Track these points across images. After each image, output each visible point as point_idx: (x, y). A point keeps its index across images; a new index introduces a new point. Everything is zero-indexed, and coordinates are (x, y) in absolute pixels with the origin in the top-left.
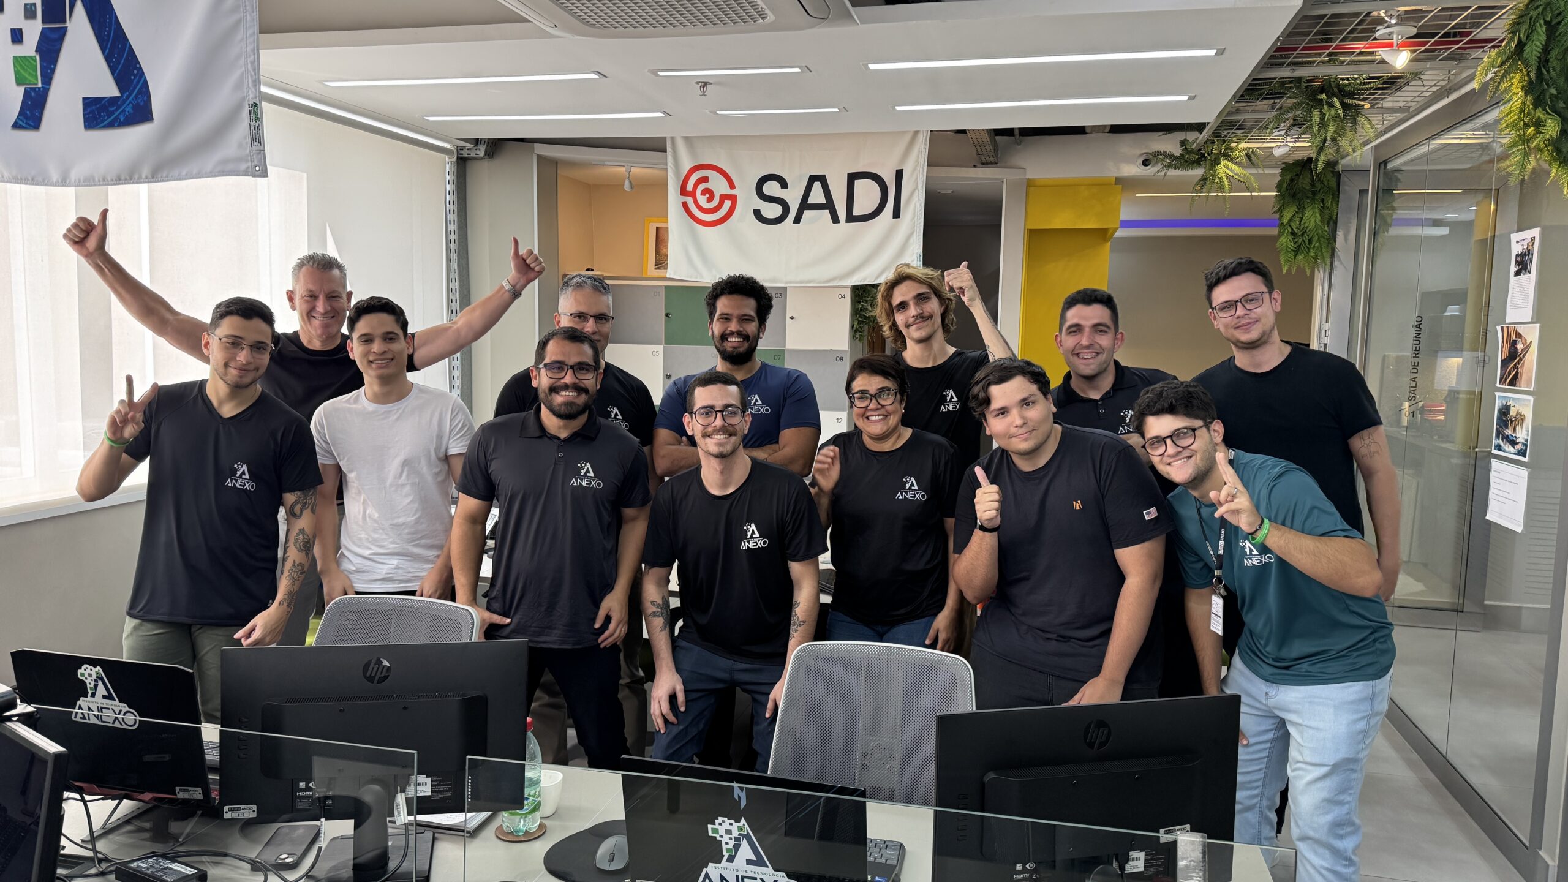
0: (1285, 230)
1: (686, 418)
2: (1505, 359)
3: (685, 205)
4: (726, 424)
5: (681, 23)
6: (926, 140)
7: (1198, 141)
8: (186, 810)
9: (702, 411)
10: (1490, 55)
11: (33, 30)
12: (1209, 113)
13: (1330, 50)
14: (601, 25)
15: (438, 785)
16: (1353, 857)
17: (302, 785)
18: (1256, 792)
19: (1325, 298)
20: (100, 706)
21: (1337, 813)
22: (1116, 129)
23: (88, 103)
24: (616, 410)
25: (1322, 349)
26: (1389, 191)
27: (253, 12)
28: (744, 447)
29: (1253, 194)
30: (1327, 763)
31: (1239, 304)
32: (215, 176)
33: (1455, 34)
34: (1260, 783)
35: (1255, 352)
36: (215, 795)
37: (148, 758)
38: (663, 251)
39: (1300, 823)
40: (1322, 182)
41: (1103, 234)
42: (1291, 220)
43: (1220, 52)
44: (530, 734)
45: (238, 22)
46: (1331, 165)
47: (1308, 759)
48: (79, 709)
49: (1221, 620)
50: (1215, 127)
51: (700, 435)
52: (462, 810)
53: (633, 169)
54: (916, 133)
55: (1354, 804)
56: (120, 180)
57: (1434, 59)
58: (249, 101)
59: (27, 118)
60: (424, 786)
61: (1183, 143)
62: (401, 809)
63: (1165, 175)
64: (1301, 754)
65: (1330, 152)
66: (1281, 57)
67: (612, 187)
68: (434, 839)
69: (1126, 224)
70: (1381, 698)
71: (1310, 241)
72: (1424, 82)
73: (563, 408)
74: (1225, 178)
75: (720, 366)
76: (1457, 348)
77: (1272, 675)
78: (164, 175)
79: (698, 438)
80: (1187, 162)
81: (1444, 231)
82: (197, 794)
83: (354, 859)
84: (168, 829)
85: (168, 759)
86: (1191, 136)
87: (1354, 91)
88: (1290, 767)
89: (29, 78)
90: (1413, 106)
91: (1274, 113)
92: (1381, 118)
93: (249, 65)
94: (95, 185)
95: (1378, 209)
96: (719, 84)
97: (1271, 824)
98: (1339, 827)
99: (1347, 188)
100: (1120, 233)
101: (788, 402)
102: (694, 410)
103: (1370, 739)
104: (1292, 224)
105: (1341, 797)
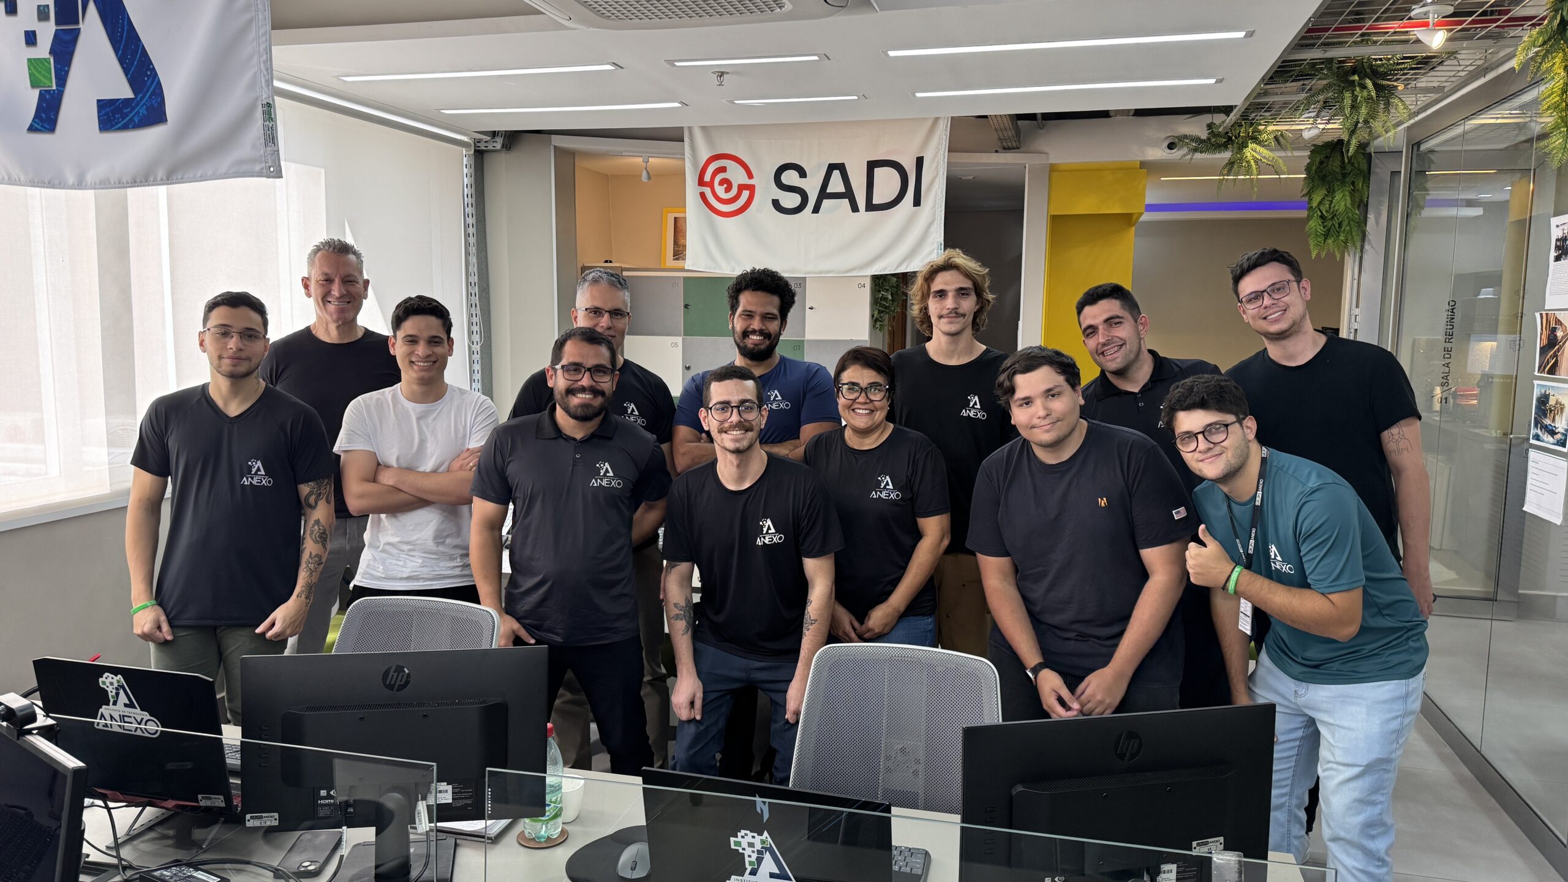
0: (1314, 213)
1: (702, 413)
2: (1544, 347)
3: (703, 195)
4: (742, 420)
5: (697, 14)
6: (947, 125)
7: (1225, 125)
8: (210, 817)
9: (718, 406)
10: (1528, 35)
11: (47, 32)
12: (1237, 97)
13: (1363, 31)
14: (617, 17)
15: (459, 793)
16: (1386, 858)
17: (323, 793)
18: (1285, 790)
19: (1356, 282)
20: (122, 714)
21: (1369, 813)
22: (1140, 113)
23: (102, 105)
24: (633, 406)
25: (1352, 338)
26: (1422, 173)
27: (265, 10)
28: (760, 443)
29: (1281, 176)
30: (1359, 764)
31: (1265, 294)
32: (229, 178)
33: (1492, 13)
34: (1289, 782)
35: (1284, 342)
36: (237, 801)
37: (170, 766)
38: (681, 242)
39: (1331, 823)
40: (1352, 164)
41: (1127, 219)
42: (1320, 203)
43: (1250, 35)
44: (550, 740)
45: (251, 21)
46: (1363, 146)
47: (1340, 760)
48: (101, 719)
49: (1249, 620)
50: (1243, 110)
51: (716, 431)
52: (483, 818)
53: (651, 160)
54: (937, 119)
55: (1386, 804)
56: (135, 182)
57: (1471, 38)
58: (262, 100)
59: (42, 120)
60: (445, 794)
61: (1210, 126)
62: (423, 817)
63: (1191, 159)
64: (1333, 755)
65: (1362, 135)
66: (1312, 38)
67: (629, 178)
68: (456, 845)
69: (1151, 208)
70: (1415, 696)
71: (1340, 225)
72: (1460, 61)
73: (579, 410)
74: (1252, 162)
75: (739, 361)
76: (1492, 331)
77: (1301, 673)
78: (179, 177)
79: (714, 434)
80: (1213, 145)
81: (1478, 212)
82: (219, 801)
83: (377, 867)
84: (191, 836)
85: (189, 767)
86: (1218, 119)
87: (1387, 71)
88: (1321, 767)
89: (44, 80)
90: (1448, 86)
91: (1303, 95)
92: (1414, 99)
93: (262, 65)
94: (111, 188)
95: (1411, 191)
96: (736, 73)
97: (1301, 823)
98: (1371, 827)
99: (1378, 170)
100: (1146, 217)
101: (808, 396)
102: (710, 406)
103: (1404, 739)
104: (1322, 208)
105: (1374, 798)
